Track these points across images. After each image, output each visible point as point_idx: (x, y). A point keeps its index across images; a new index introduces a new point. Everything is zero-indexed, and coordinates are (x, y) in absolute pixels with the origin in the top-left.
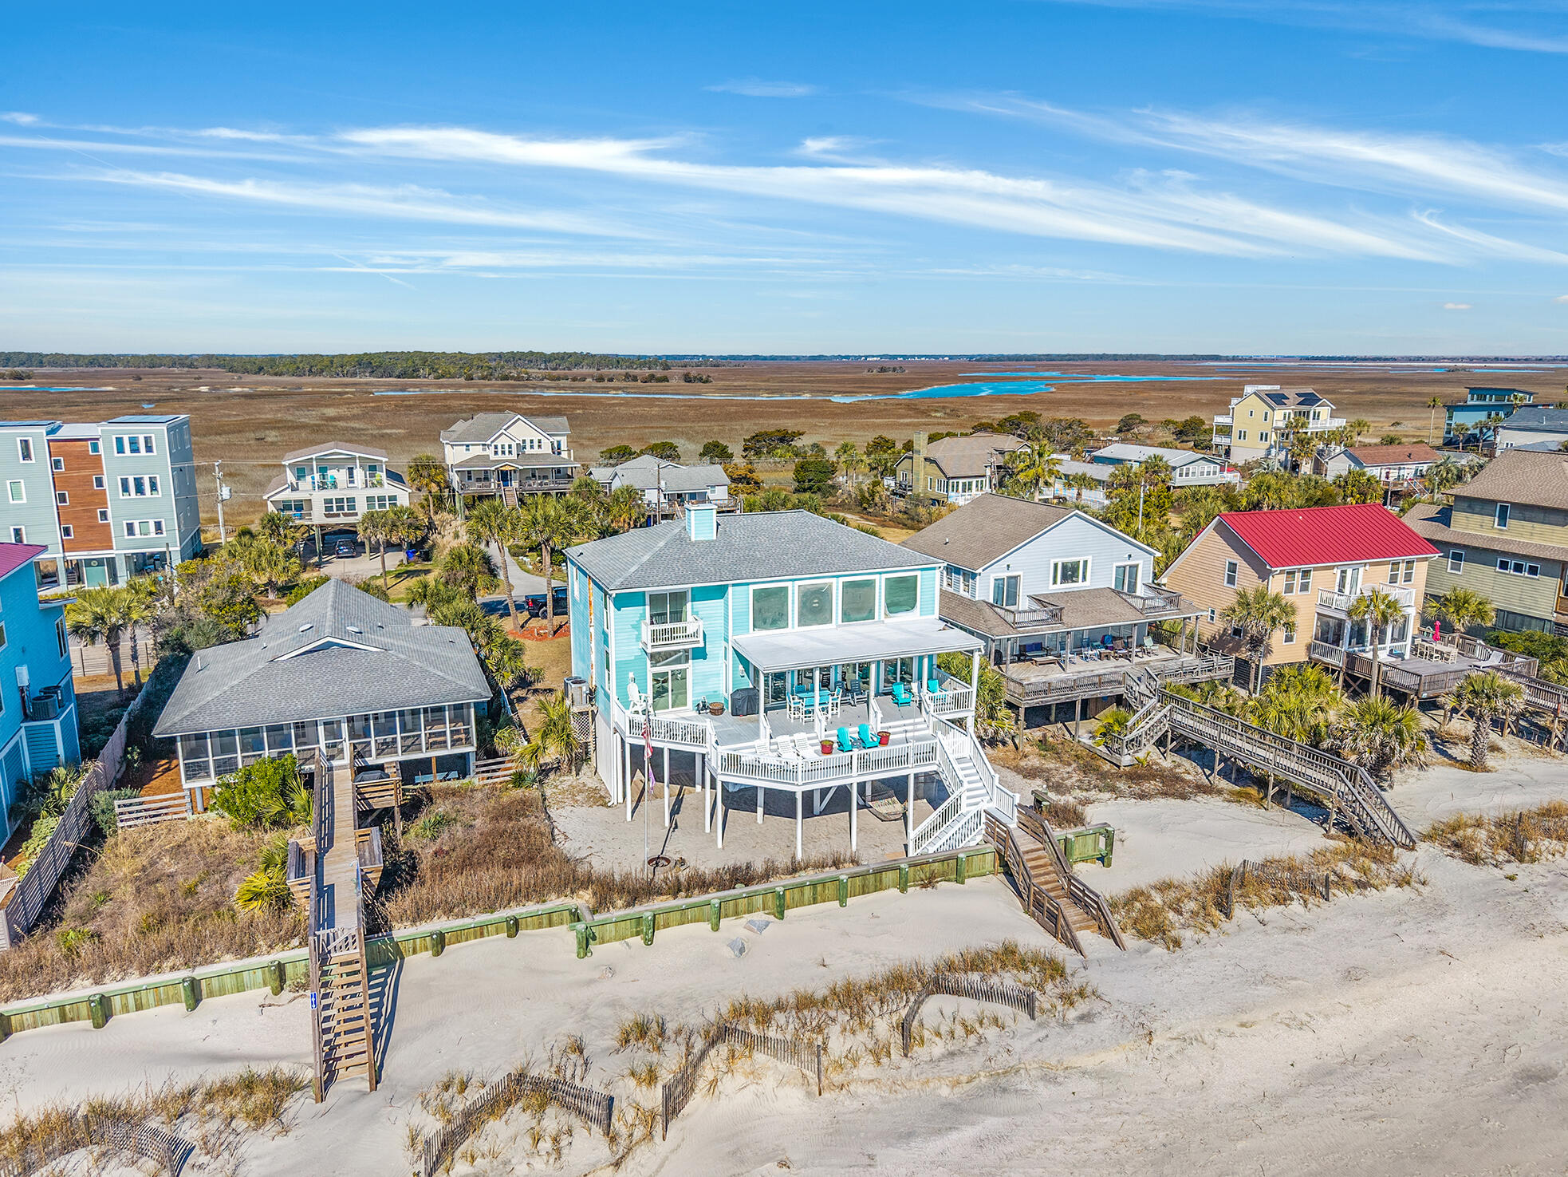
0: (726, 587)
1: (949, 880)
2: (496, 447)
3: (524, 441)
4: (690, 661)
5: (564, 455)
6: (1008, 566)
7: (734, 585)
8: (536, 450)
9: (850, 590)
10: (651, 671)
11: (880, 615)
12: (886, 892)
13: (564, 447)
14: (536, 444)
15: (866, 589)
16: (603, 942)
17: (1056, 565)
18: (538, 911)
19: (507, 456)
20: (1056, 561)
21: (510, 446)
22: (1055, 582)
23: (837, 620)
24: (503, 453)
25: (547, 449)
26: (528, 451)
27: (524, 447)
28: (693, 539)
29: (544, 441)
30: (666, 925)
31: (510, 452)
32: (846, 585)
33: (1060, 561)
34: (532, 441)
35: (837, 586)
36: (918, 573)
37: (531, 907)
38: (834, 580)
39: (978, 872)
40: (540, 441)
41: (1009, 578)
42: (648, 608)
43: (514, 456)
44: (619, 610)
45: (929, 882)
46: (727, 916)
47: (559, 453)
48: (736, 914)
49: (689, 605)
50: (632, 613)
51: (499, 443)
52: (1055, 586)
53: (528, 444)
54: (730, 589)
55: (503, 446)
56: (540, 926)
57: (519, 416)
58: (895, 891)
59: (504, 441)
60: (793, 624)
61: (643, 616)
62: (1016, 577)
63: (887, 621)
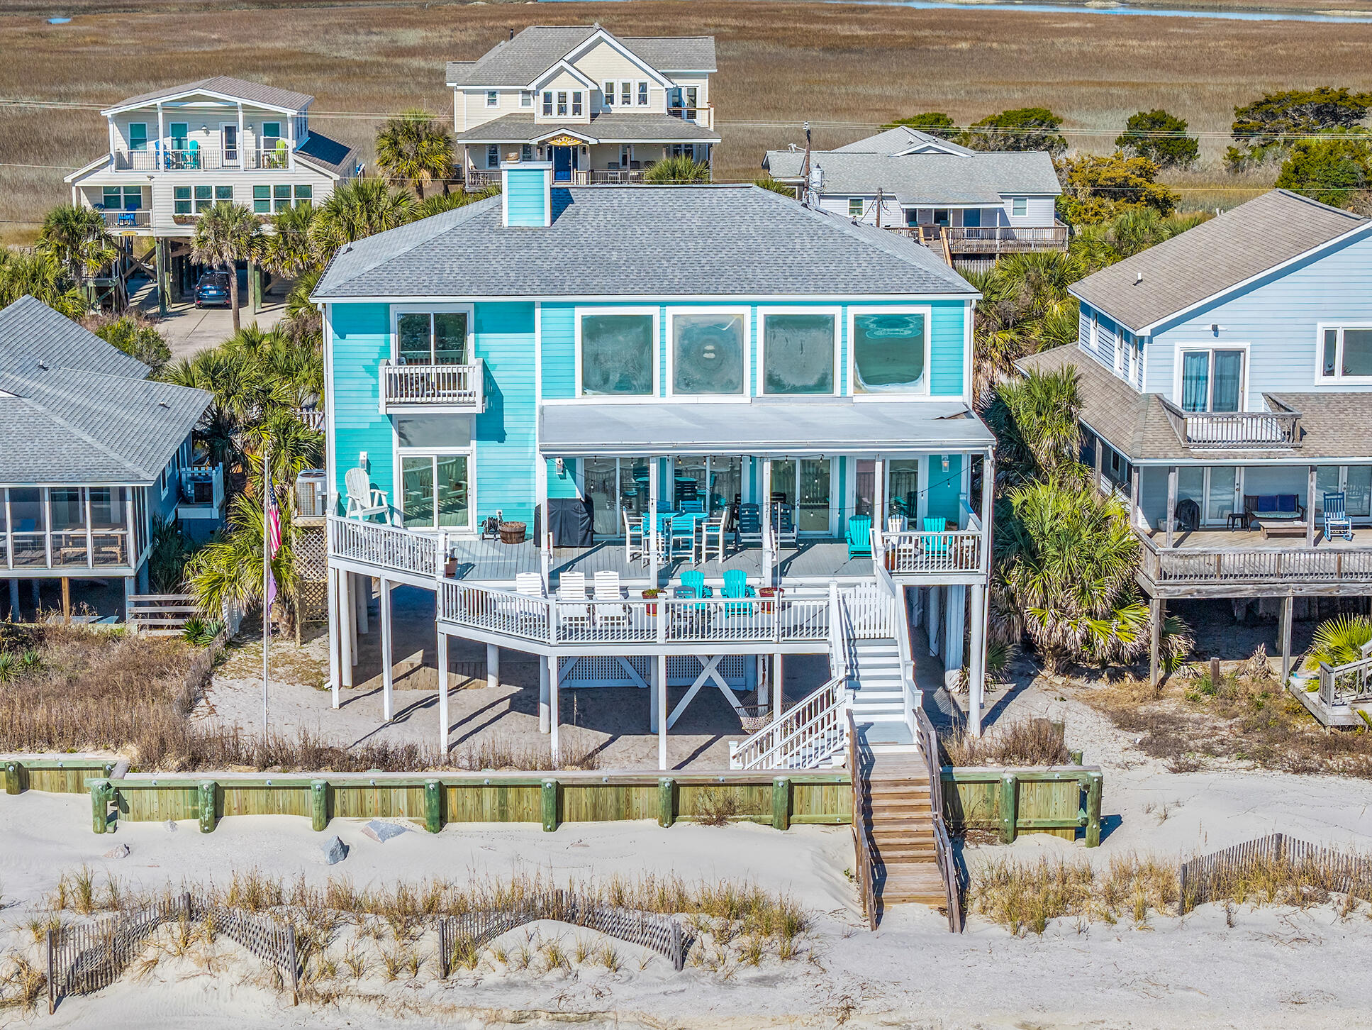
0: (531, 305)
1: (759, 821)
2: (548, 97)
3: (610, 87)
4: (474, 443)
5: (704, 119)
6: (1215, 328)
7: (544, 305)
8: (635, 107)
9: (780, 333)
10: (399, 453)
11: (844, 387)
12: (638, 822)
13: (703, 100)
14: (635, 93)
15: (814, 333)
16: (140, 819)
17: (1330, 336)
18: (57, 761)
19: (570, 118)
20: (1331, 325)
21: (577, 97)
22: (1329, 371)
23: (753, 387)
24: (562, 110)
25: (658, 103)
26: (617, 107)
27: (610, 99)
28: (506, 223)
29: (652, 87)
30: (244, 810)
31: (577, 109)
32: (773, 323)
33: (1340, 327)
34: (626, 87)
35: (754, 323)
36: (926, 311)
37: (52, 757)
38: (746, 310)
39: (820, 816)
40: (643, 87)
41: (1219, 353)
42: (393, 338)
43: (585, 118)
44: (343, 337)
45: (720, 818)
46: (345, 813)
47: (692, 115)
48: (362, 813)
49: (471, 338)
50: (365, 344)
51: (554, 88)
52: (1329, 379)
53: (618, 93)
54: (538, 311)
55: (562, 97)
56: (63, 788)
57: (601, 33)
58: (652, 823)
59: (564, 84)
60: (663, 388)
61: (385, 350)
62: (1237, 353)
63: (861, 398)
